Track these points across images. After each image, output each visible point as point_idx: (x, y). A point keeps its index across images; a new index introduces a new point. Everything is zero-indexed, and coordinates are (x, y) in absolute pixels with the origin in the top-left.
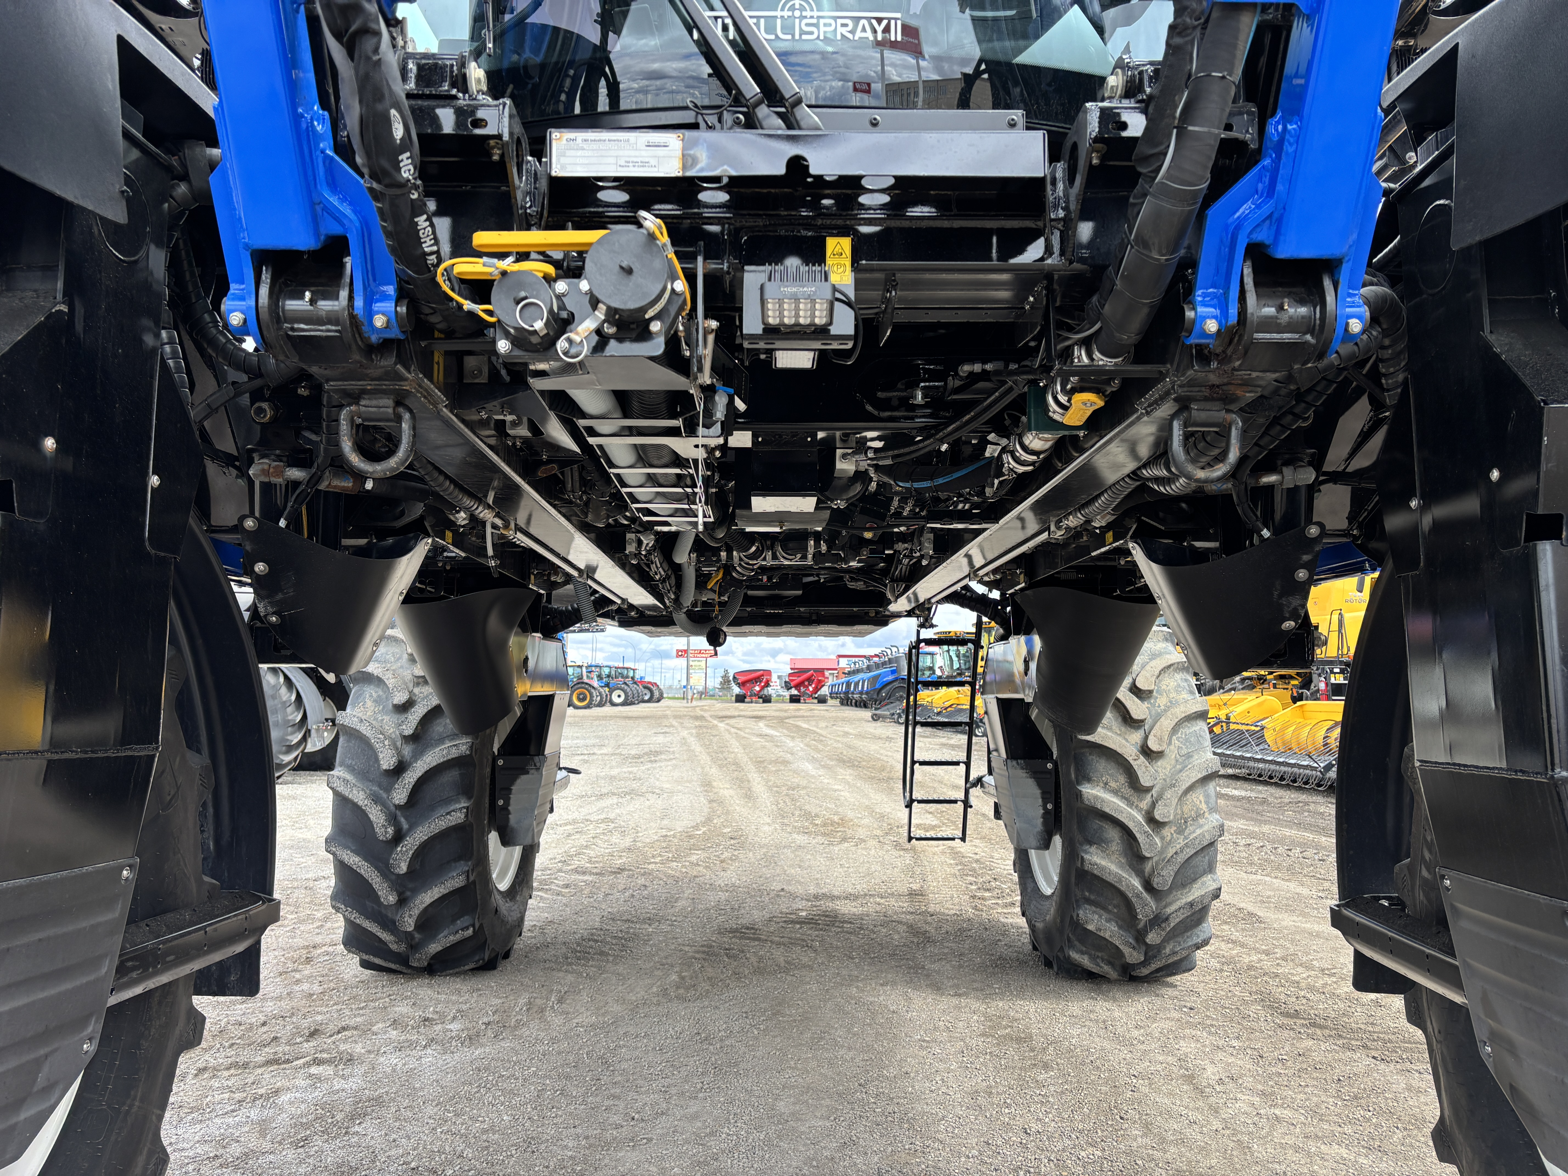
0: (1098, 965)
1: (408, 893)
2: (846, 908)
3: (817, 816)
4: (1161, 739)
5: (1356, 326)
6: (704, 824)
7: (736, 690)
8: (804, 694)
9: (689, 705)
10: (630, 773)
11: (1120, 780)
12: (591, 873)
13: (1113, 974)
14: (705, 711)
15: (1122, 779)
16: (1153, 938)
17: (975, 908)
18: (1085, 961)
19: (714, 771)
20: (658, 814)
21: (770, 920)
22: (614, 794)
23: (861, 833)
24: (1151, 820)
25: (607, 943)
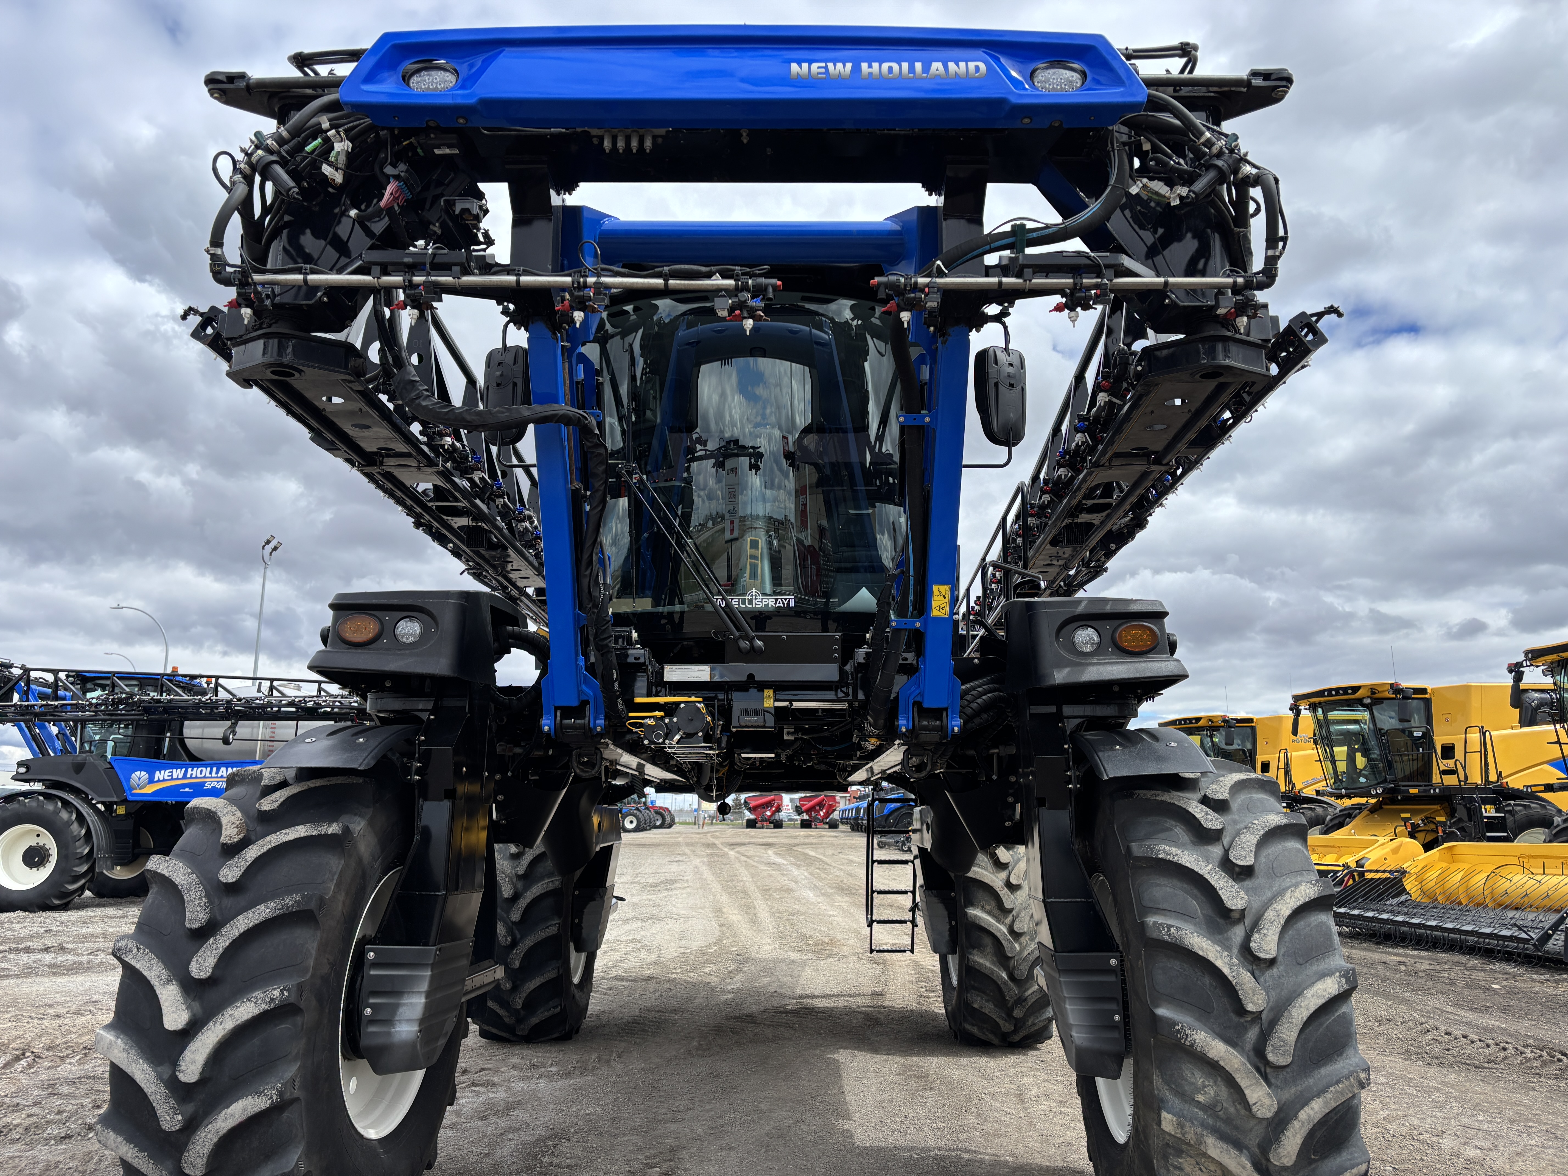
0: (984, 1034)
1: (519, 982)
2: (820, 1003)
3: (811, 937)
4: (1019, 877)
5: (956, 729)
6: (715, 944)
7: (748, 815)
8: (816, 819)
9: (700, 831)
10: (650, 900)
11: (992, 905)
12: (627, 980)
13: (996, 1041)
14: (717, 837)
15: (993, 903)
16: (1018, 1013)
17: (919, 1003)
18: (975, 1030)
19: (724, 898)
20: (676, 936)
21: (764, 1011)
22: (638, 919)
23: (845, 951)
24: (1012, 931)
25: (646, 1025)
